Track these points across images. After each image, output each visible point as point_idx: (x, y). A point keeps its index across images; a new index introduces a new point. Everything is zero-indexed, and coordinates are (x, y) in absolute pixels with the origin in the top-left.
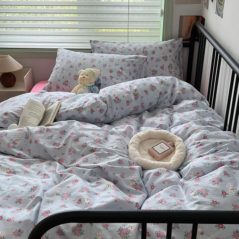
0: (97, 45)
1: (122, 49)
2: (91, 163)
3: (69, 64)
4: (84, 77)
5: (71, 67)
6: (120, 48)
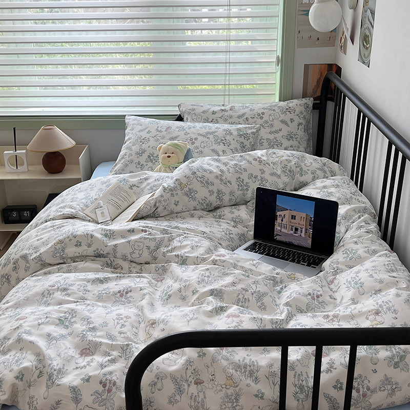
4: (169, 157)
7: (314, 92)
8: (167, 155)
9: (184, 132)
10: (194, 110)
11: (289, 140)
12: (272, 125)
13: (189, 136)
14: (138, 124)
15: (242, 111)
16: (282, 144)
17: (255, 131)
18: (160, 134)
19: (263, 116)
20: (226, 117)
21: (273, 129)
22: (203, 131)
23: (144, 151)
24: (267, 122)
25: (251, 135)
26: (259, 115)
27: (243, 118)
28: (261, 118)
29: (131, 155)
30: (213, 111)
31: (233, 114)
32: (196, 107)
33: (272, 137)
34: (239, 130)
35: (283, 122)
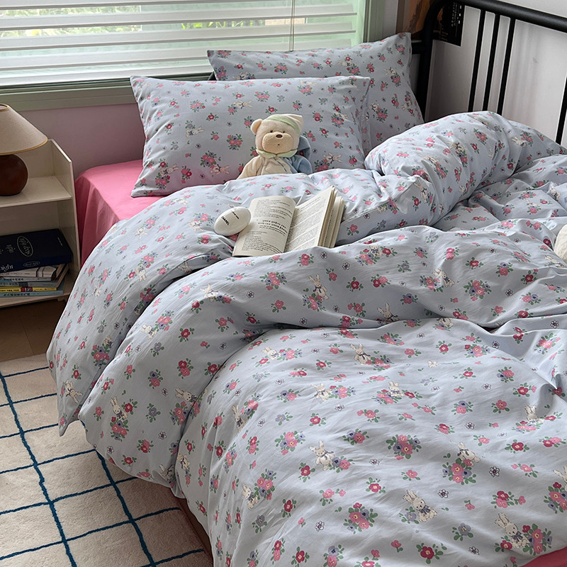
0: (231, 61)
1: (298, 65)
2: (550, 302)
3: (201, 110)
4: (279, 136)
5: (211, 117)
6: (293, 64)
7: (413, 26)
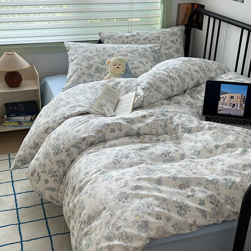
7: (183, 22)
8: (116, 66)
9: (117, 51)
10: (112, 36)
11: (177, 53)
12: (166, 44)
13: (121, 53)
14: (79, 47)
15: (145, 36)
16: (174, 56)
17: (159, 48)
18: (100, 53)
19: (160, 38)
20: (136, 40)
21: (167, 47)
22: (129, 50)
23: (92, 66)
24: (162, 42)
25: (158, 51)
26: (157, 38)
27: (147, 40)
28: (159, 40)
29: (82, 69)
30: (127, 36)
31: (140, 38)
32: (113, 34)
33: (167, 52)
34: (150, 47)
35: (172, 42)
